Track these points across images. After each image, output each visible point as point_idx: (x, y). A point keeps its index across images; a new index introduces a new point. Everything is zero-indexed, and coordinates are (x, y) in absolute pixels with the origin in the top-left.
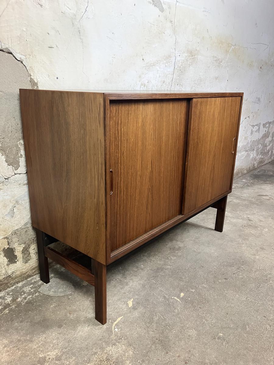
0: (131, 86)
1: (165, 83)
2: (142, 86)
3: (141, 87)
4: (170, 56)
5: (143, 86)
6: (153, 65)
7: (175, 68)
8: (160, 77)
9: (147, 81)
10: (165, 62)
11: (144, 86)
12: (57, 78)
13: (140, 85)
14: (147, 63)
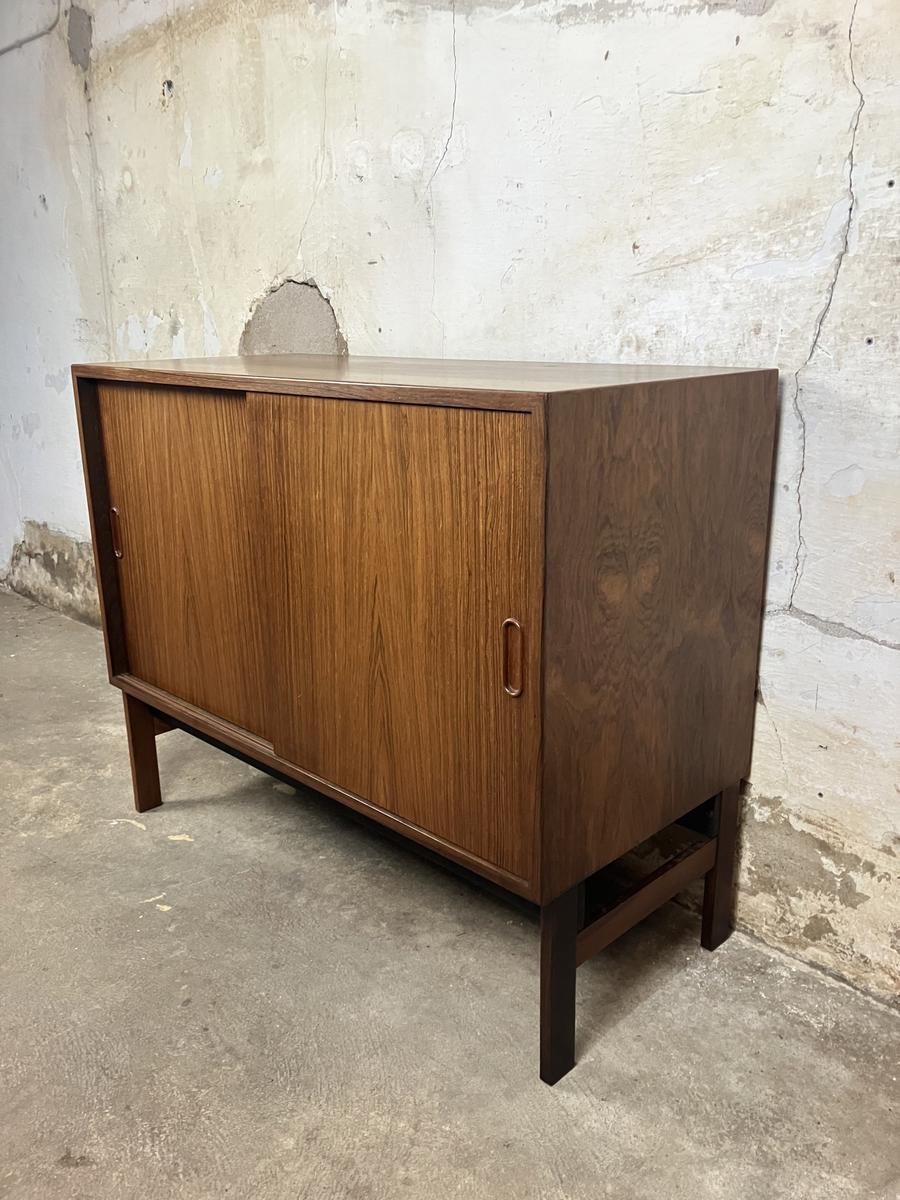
0: (576, 349)
1: (763, 334)
2: (626, 349)
3: (621, 352)
4: (801, 204)
5: (632, 349)
6: (685, 260)
7: (850, 254)
8: (727, 307)
9: (654, 331)
10: (761, 235)
11: (638, 348)
12: (380, 330)
13: (618, 343)
14: (654, 259)
